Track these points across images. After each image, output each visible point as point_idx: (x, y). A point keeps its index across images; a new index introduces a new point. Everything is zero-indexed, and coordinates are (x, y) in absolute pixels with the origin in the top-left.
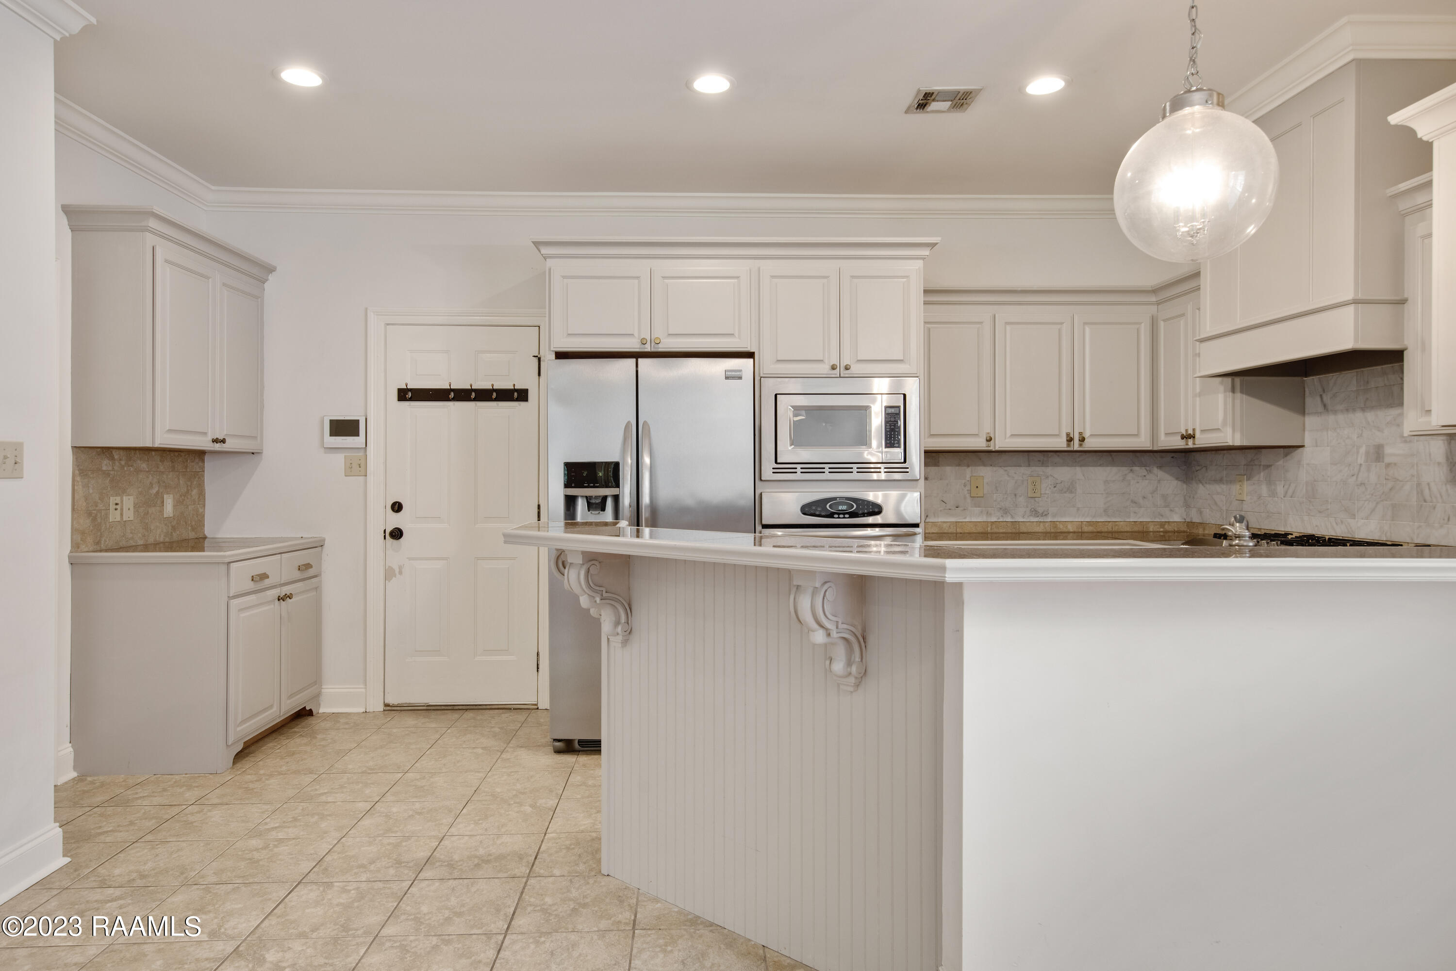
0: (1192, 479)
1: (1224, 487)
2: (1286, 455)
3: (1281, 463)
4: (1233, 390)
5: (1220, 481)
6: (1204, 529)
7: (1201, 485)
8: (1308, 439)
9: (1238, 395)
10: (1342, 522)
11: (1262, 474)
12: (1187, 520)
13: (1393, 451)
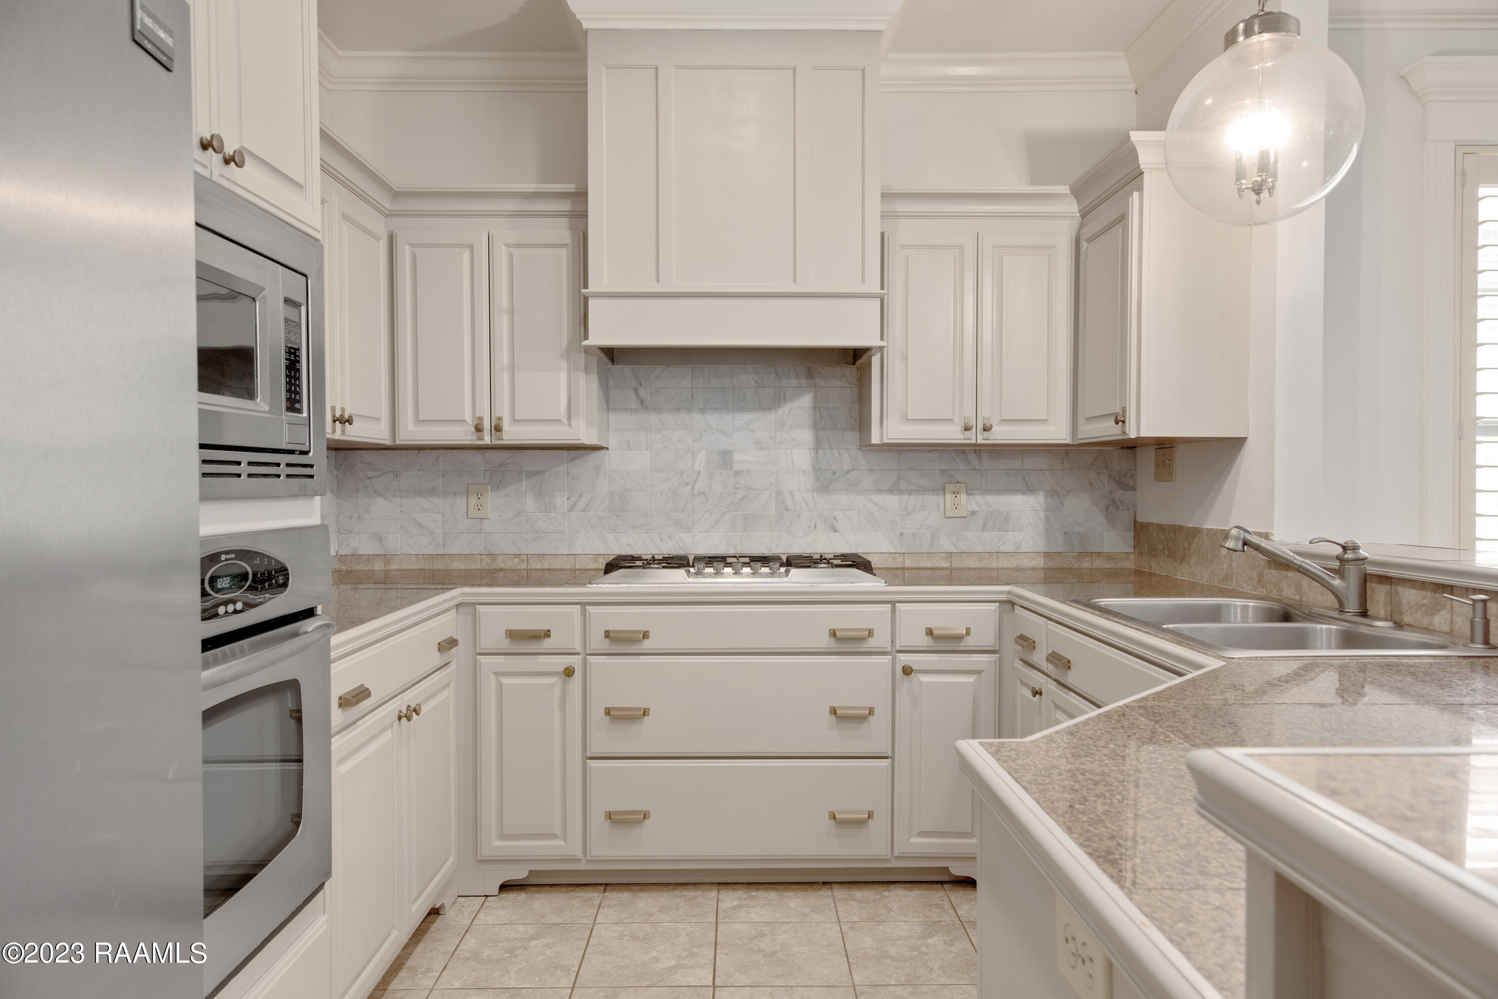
0: (357, 490)
1: (440, 501)
2: (574, 459)
3: (563, 468)
5: (433, 492)
6: (387, 563)
7: (380, 501)
8: (614, 441)
10: (670, 537)
11: (524, 483)
12: (342, 552)
13: (746, 458)
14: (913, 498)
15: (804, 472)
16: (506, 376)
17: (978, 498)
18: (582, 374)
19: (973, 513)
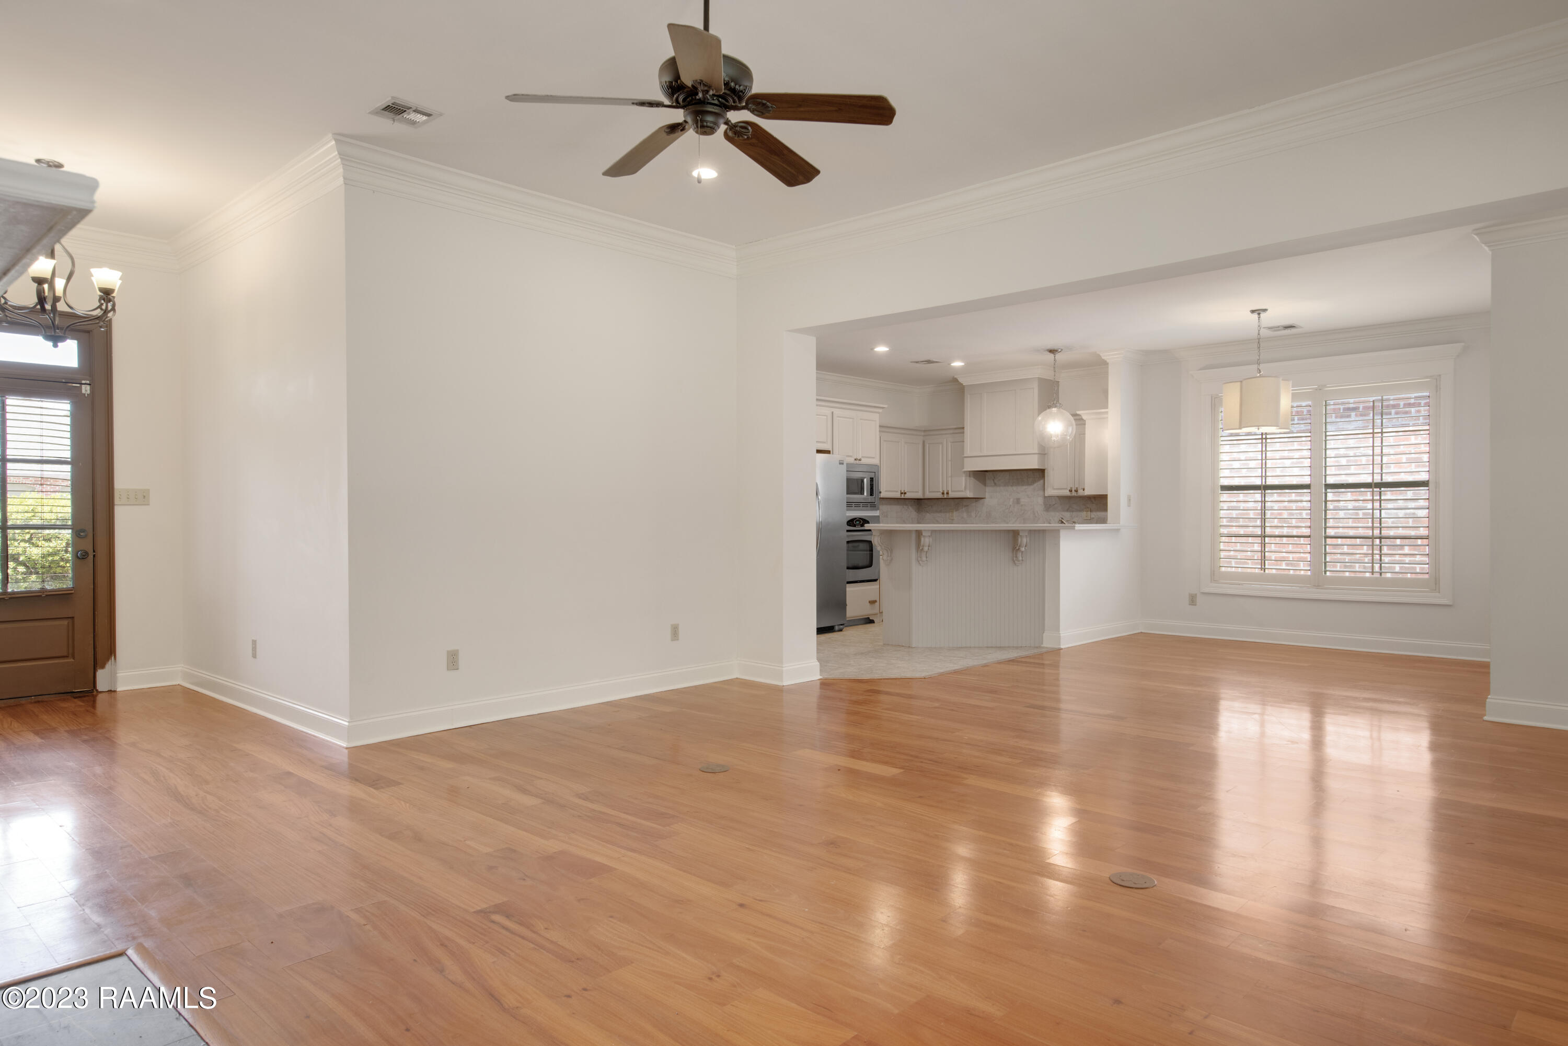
0: (923, 511)
1: (942, 514)
2: (976, 501)
3: (974, 504)
4: (970, 476)
5: (941, 512)
7: (928, 514)
8: (987, 495)
9: (972, 478)
11: (964, 509)
13: (1024, 500)
14: (1074, 513)
15: (1041, 505)
16: (950, 479)
17: (1094, 513)
18: (968, 478)
19: (1093, 518)
